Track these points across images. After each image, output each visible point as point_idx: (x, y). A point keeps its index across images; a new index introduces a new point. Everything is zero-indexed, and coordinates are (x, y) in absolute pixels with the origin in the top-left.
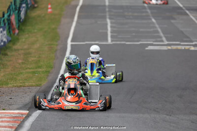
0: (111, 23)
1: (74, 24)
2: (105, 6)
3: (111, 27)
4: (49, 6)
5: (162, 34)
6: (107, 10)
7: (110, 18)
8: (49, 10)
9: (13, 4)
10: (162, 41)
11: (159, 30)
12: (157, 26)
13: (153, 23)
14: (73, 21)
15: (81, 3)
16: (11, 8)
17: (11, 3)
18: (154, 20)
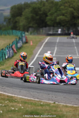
0: (57, 49)
1: (41, 49)
2: (56, 42)
3: (57, 50)
4: (31, 42)
5: (77, 53)
6: (57, 43)
7: (57, 47)
8: (31, 44)
9: (15, 41)
10: (76, 55)
11: (77, 51)
12: (76, 50)
13: (75, 49)
14: (40, 48)
15: (46, 41)
16: (14, 43)
17: (14, 40)
18: (76, 48)
